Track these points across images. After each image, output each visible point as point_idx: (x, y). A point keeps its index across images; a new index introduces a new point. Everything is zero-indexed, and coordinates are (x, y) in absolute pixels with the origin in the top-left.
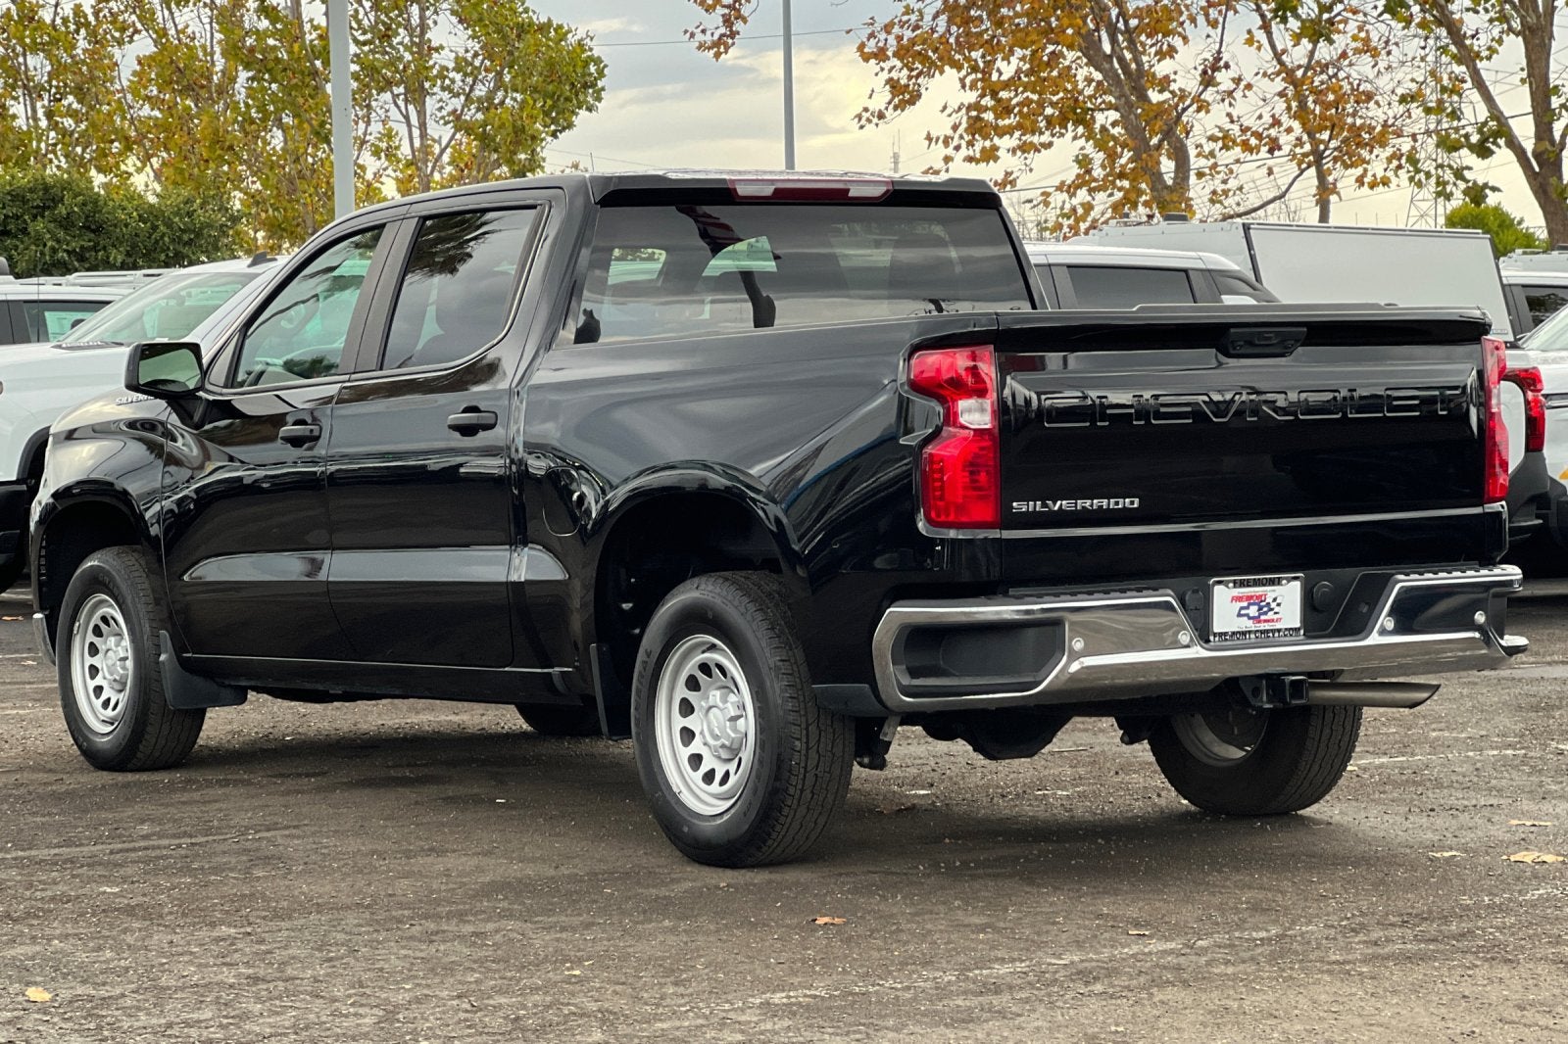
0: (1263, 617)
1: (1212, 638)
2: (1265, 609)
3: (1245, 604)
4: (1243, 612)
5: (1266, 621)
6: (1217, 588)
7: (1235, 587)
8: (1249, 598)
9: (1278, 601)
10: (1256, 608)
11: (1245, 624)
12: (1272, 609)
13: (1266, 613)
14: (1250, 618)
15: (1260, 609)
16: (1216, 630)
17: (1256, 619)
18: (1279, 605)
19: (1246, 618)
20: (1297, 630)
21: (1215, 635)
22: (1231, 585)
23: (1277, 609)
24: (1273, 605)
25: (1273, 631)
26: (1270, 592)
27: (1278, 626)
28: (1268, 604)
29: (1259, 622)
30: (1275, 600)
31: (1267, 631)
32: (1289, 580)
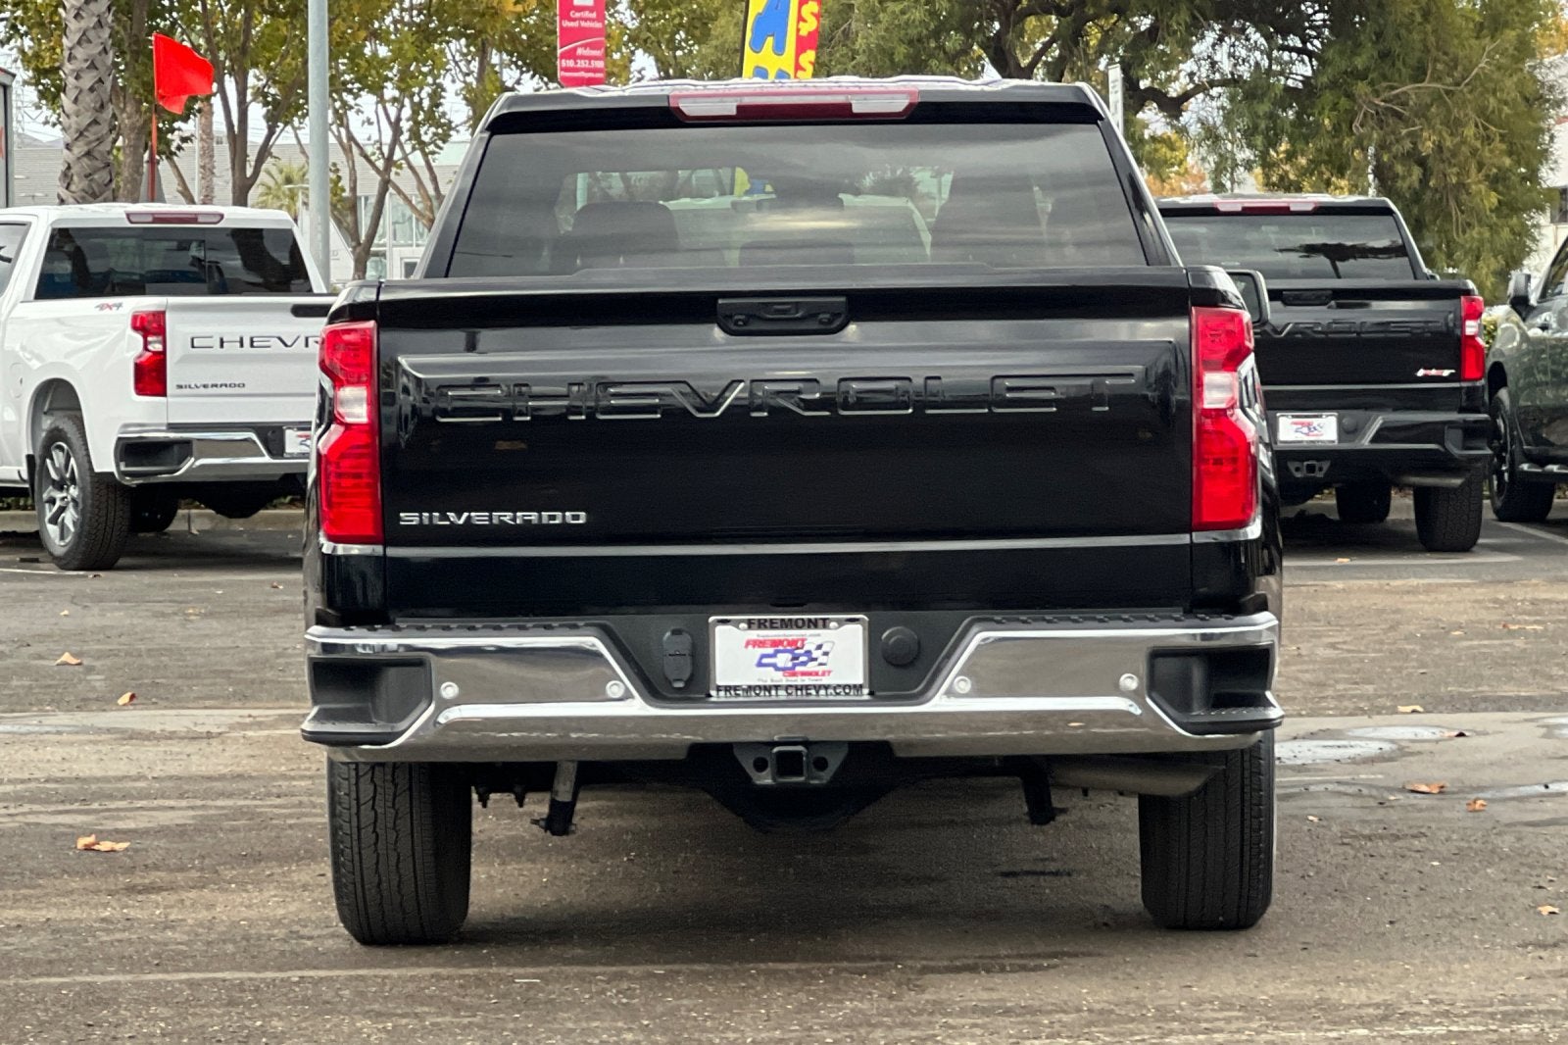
0: (799, 669)
1: (713, 693)
2: (803, 659)
3: (770, 651)
4: (765, 661)
5: (804, 674)
6: (720, 630)
7: (750, 628)
8: (775, 643)
9: (825, 648)
10: (789, 656)
11: (770, 676)
12: (815, 659)
13: (804, 664)
14: (777, 669)
15: (795, 658)
16: (720, 682)
17: (790, 671)
18: (826, 654)
19: (771, 669)
20: (858, 688)
21: (718, 689)
22: (744, 625)
23: (823, 659)
24: (816, 654)
25: (817, 688)
26: (811, 638)
27: (825, 681)
28: (808, 653)
29: (794, 674)
30: (819, 647)
31: (807, 687)
32: (841, 623)
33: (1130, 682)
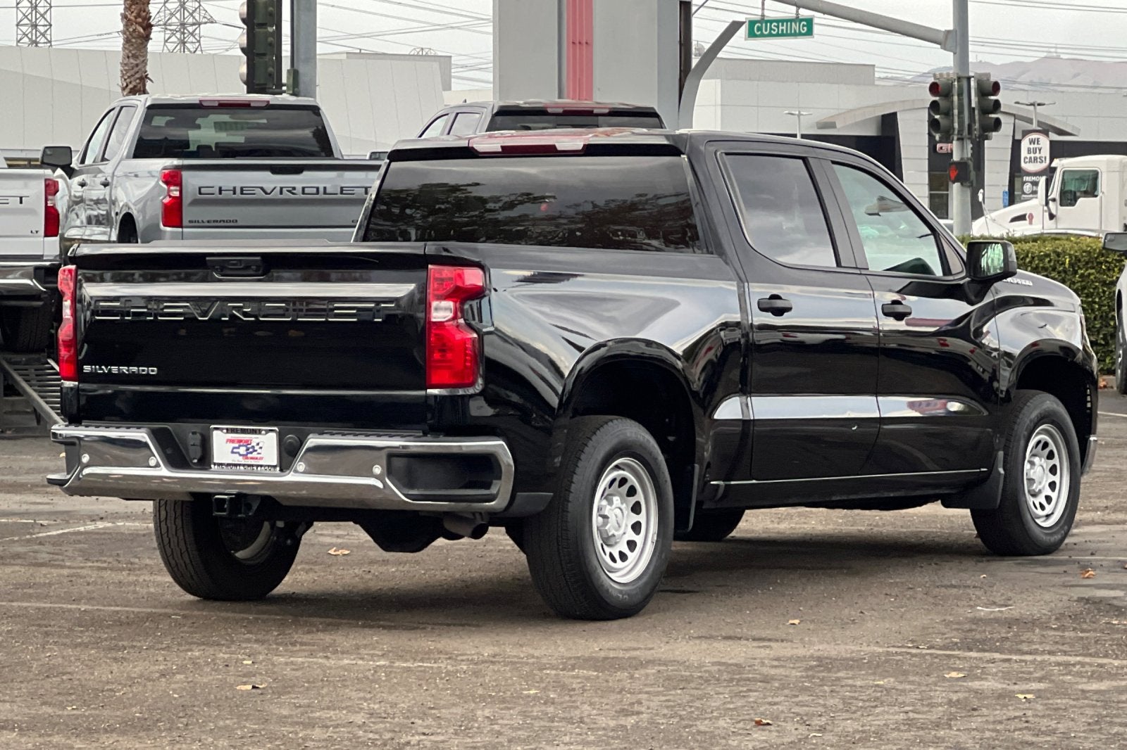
0: (249, 456)
1: (212, 466)
2: (251, 450)
3: (237, 445)
4: (235, 450)
5: (252, 458)
6: (215, 433)
7: (227, 432)
8: (240, 441)
9: (260, 445)
10: (245, 448)
11: (237, 459)
12: (256, 451)
13: (251, 453)
14: (240, 455)
15: (248, 449)
16: (215, 461)
17: (245, 456)
18: (261, 448)
19: (237, 455)
20: (275, 467)
21: (215, 464)
22: (225, 431)
23: (259, 451)
24: (257, 448)
25: (258, 466)
26: (255, 439)
27: (261, 463)
28: (253, 447)
29: (247, 458)
30: (258, 444)
31: (252, 466)
32: (268, 431)
33: (377, 470)
